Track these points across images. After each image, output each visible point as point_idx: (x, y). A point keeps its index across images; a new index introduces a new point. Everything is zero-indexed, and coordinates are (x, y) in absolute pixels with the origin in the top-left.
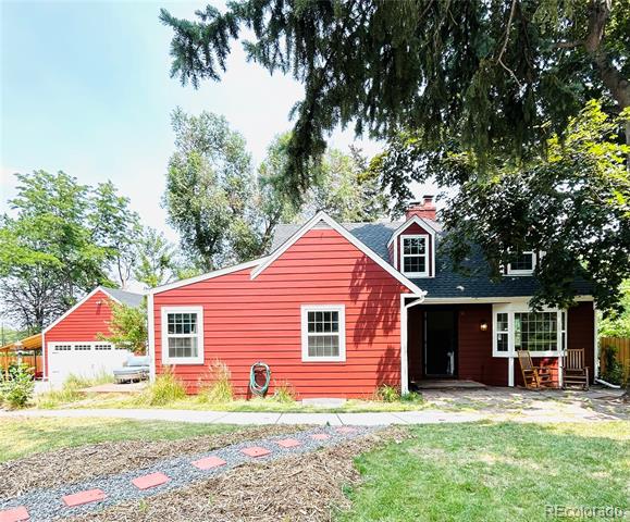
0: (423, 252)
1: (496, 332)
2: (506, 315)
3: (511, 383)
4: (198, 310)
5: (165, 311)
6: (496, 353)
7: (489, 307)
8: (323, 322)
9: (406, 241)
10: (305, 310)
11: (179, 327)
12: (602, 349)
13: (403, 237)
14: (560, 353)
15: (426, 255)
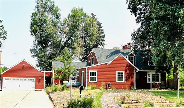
0: (133, 59)
1: (148, 77)
2: (150, 74)
3: (151, 88)
4: (96, 71)
5: (90, 71)
6: (148, 82)
7: (146, 72)
8: (120, 74)
9: (130, 57)
10: (117, 72)
11: (92, 75)
12: (167, 82)
13: (129, 56)
14: (160, 82)
15: (134, 60)
